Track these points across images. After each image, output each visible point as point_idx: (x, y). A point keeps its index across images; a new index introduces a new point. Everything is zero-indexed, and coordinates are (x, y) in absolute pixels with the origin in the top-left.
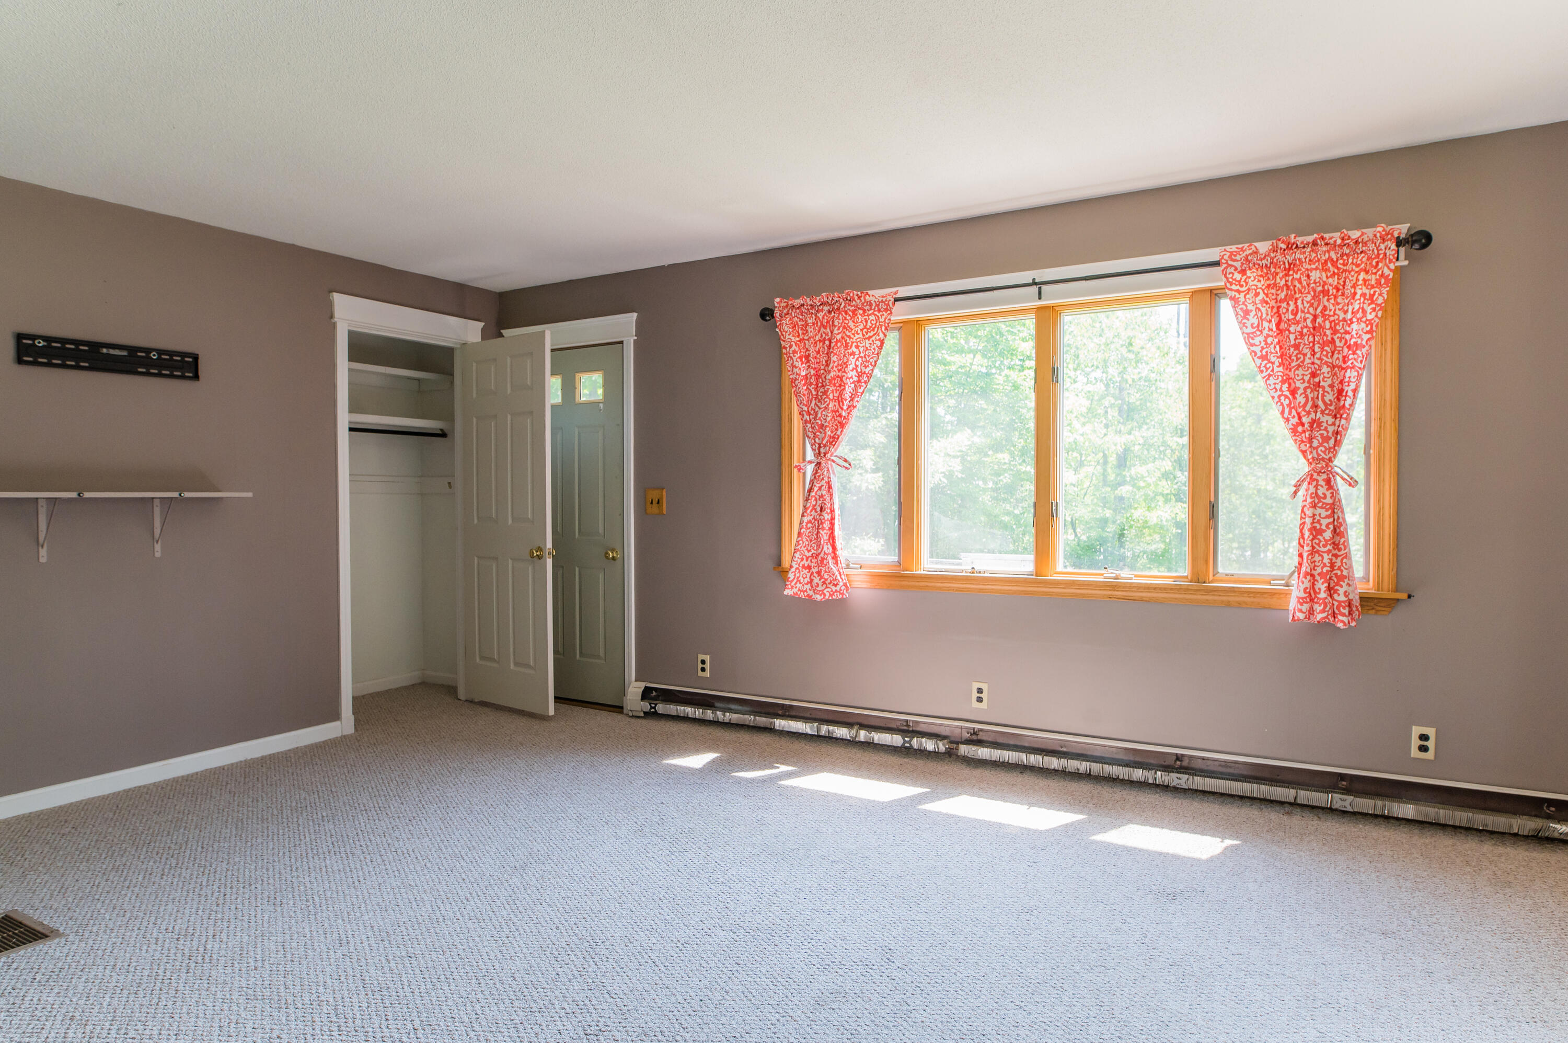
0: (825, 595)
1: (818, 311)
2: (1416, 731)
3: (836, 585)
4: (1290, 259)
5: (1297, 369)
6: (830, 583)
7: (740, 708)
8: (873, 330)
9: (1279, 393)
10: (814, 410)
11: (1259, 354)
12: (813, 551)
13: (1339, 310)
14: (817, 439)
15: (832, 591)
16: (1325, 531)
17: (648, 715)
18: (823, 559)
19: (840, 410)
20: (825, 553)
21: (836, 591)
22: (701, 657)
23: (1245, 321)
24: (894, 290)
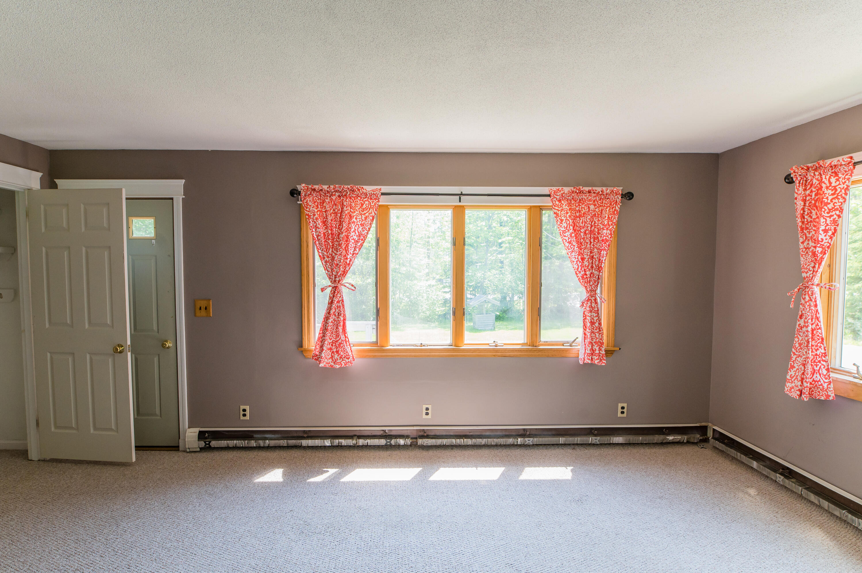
0: (342, 365)
1: (332, 195)
2: (620, 405)
3: (348, 359)
4: (580, 198)
5: (585, 249)
6: (344, 358)
7: (273, 436)
8: (367, 210)
9: (577, 260)
10: (332, 255)
11: (568, 241)
12: (333, 339)
13: (600, 223)
14: (334, 273)
15: (346, 362)
16: (596, 323)
17: (202, 449)
18: (340, 344)
19: (347, 255)
20: (342, 341)
21: (349, 362)
22: (242, 407)
23: (561, 225)
24: (379, 187)
